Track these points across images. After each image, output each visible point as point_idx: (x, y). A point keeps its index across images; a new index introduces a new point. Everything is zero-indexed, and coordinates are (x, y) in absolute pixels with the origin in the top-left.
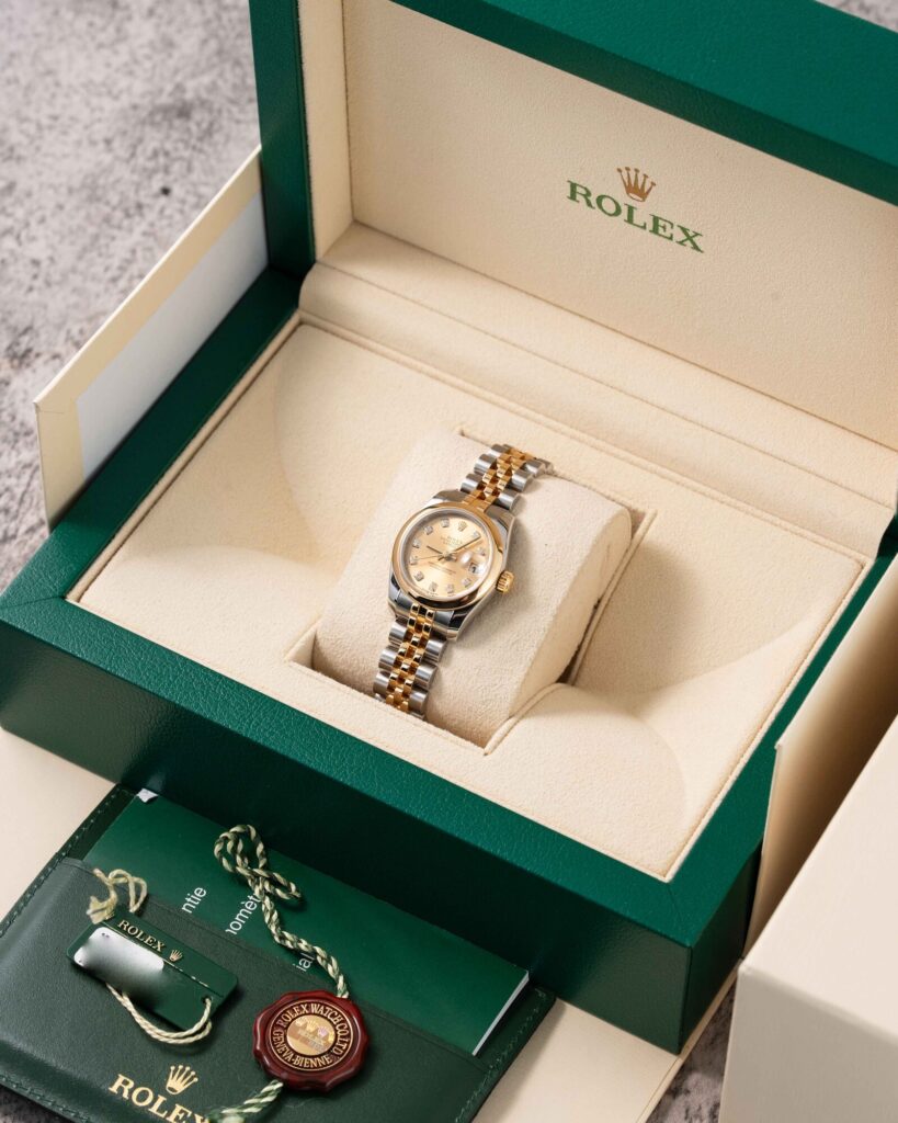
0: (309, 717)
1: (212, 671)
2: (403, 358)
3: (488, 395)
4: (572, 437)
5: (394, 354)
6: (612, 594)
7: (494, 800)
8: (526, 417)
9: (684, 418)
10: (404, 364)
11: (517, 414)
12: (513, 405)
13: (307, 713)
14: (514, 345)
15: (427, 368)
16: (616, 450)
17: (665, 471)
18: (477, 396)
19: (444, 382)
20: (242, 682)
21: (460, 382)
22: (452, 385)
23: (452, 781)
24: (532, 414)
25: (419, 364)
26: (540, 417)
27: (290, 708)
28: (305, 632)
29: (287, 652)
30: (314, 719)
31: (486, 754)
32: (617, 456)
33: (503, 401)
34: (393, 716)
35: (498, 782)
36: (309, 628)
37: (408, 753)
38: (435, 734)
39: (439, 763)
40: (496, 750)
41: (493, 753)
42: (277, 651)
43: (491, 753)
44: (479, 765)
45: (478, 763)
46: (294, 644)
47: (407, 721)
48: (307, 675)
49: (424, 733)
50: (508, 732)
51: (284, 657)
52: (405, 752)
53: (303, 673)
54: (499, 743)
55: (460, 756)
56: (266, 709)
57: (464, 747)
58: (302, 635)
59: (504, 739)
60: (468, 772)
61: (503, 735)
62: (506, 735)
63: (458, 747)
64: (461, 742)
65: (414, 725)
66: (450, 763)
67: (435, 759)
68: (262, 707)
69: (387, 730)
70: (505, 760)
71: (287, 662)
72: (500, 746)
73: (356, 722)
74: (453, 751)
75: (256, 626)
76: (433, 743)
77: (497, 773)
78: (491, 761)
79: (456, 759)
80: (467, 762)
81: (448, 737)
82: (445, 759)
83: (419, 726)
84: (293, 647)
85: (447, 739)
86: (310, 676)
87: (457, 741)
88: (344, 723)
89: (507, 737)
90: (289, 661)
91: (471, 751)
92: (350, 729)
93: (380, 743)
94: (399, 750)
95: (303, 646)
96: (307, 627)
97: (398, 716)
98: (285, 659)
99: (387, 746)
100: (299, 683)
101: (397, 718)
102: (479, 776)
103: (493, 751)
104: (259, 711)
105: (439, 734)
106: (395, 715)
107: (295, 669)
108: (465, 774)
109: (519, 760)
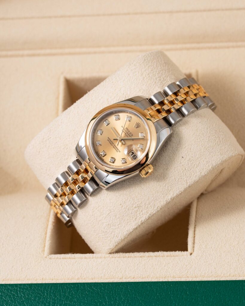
0: (81, 284)
1: (10, 285)
2: (10, 53)
3: (67, 51)
4: (127, 52)
7: (214, 279)
8: (95, 53)
9: (185, 11)
10: (12, 56)
11: (89, 53)
12: (84, 50)
13: (78, 282)
14: (70, 16)
15: (26, 52)
18: (62, 54)
19: (38, 55)
20: (30, 282)
21: (48, 51)
22: (45, 55)
25: (21, 52)
26: (103, 49)
27: (67, 284)
28: (46, 234)
29: (44, 251)
30: (84, 284)
31: (191, 254)
33: (77, 50)
34: (126, 258)
35: (208, 267)
36: (47, 230)
37: (148, 276)
38: (156, 257)
39: (169, 272)
40: (195, 249)
41: (195, 251)
42: (37, 253)
43: (194, 252)
44: (191, 262)
45: (190, 262)
46: (45, 244)
47: (135, 257)
48: (63, 258)
49: (150, 259)
50: (194, 234)
51: (44, 255)
52: (146, 276)
53: (60, 259)
54: (194, 243)
55: (177, 262)
56: (53, 292)
57: (177, 256)
58: (46, 237)
59: (195, 240)
60: (188, 270)
61: (193, 238)
62: (194, 237)
63: (173, 257)
64: (173, 254)
65: (141, 258)
66: (175, 270)
67: (165, 272)
68: (50, 291)
69: (128, 268)
70: (204, 252)
71: (47, 257)
72: (196, 245)
73: (108, 272)
74: (172, 262)
75: (17, 245)
76: (158, 262)
77: (204, 262)
78: (197, 256)
79: (177, 265)
80: (184, 264)
81: (164, 255)
82: (171, 269)
83: (144, 257)
84: (45, 246)
85: (165, 256)
86: (65, 258)
87: (171, 255)
88: (101, 277)
89: (196, 238)
90: (48, 255)
91: (182, 256)
92: (107, 279)
93: (128, 278)
94: (141, 277)
95: (51, 243)
96: (45, 230)
97: (128, 257)
98: (45, 256)
99: (133, 278)
100: (61, 266)
101: (129, 258)
102: (196, 269)
103: (194, 250)
104: (50, 295)
105: (158, 255)
106: (126, 257)
107: (54, 259)
108: (187, 272)
109: (211, 248)
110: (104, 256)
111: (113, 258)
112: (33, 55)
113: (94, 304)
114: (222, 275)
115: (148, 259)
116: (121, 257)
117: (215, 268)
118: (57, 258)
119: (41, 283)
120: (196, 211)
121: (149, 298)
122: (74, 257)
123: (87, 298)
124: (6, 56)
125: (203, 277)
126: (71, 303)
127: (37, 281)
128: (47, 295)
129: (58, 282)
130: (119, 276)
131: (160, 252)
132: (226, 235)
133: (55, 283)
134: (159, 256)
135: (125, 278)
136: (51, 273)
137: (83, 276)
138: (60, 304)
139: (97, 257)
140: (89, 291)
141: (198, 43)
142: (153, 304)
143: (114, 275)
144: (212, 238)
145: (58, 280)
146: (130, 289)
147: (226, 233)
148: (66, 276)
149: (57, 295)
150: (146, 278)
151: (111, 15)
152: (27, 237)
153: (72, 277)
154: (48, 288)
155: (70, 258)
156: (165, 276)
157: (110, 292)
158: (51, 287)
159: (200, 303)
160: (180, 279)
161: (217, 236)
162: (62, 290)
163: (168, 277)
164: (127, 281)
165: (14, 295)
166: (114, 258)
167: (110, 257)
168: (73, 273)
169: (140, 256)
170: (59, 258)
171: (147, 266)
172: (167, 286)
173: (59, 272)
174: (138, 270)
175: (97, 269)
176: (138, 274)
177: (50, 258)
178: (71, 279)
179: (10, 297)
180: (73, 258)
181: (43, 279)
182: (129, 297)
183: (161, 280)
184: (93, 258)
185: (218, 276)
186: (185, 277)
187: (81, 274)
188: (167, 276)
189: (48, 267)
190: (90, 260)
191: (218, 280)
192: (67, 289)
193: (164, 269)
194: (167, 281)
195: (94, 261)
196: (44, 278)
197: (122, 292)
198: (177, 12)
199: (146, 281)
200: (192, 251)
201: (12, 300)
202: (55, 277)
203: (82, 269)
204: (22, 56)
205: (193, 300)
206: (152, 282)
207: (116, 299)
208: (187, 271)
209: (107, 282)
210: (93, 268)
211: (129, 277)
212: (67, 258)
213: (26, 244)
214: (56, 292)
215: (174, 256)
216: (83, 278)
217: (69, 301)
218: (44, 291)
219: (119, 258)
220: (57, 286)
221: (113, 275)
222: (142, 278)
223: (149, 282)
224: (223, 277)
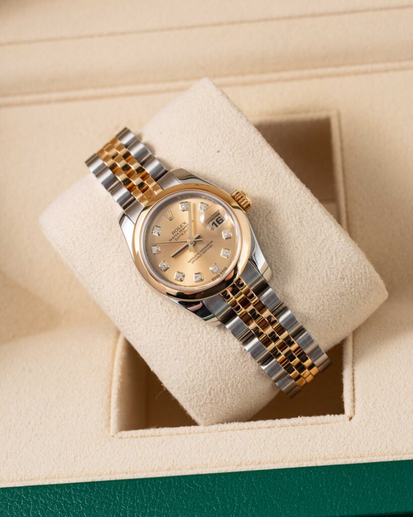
0: (174, 477)
1: (58, 486)
2: (28, 98)
3: (122, 89)
5: (18, 99)
6: (346, 206)
7: (391, 459)
9: (313, 15)
11: (158, 92)
12: (150, 87)
13: (169, 475)
14: (123, 33)
15: (55, 96)
16: (265, 77)
17: (320, 71)
18: (113, 96)
19: (75, 99)
20: (90, 480)
21: (91, 92)
22: (85, 99)
23: (341, 462)
24: (172, 85)
25: (46, 96)
27: (151, 479)
28: (110, 397)
29: (109, 425)
30: (179, 477)
31: (351, 419)
32: (269, 81)
33: (139, 88)
34: (244, 431)
35: (381, 439)
36: (110, 391)
37: (283, 459)
38: (293, 426)
39: (317, 451)
40: (357, 409)
41: (356, 413)
42: (98, 430)
43: (354, 414)
44: (352, 432)
45: (350, 432)
46: (109, 414)
47: (260, 428)
48: (141, 437)
49: (283, 431)
50: (354, 385)
51: (109, 432)
52: (280, 459)
53: (137, 437)
54: (354, 401)
55: (329, 434)
56: (130, 493)
57: (327, 423)
58: (110, 402)
59: (356, 394)
60: (348, 445)
61: (352, 391)
62: (354, 390)
63: (321, 426)
64: (320, 420)
65: (269, 429)
66: (327, 447)
67: (311, 450)
68: (125, 493)
69: (249, 447)
70: (371, 414)
71: (115, 436)
72: (357, 403)
73: (217, 456)
74: (320, 433)
75: (64, 418)
76: (297, 436)
77: (374, 431)
78: (360, 422)
79: (329, 439)
80: (340, 436)
81: (306, 422)
82: (320, 445)
83: (274, 427)
84: (110, 418)
85: (308, 425)
86: (145, 437)
87: (317, 421)
88: (207, 464)
89: (356, 391)
90: (117, 433)
91: (337, 423)
92: (216, 467)
93: (251, 464)
94: (272, 462)
95: (119, 412)
96: (108, 391)
97: (248, 429)
98: (112, 434)
99: (259, 463)
100: (140, 449)
101: (249, 431)
102: (360, 444)
103: (354, 411)
104: (125, 499)
105: (297, 423)
106: (245, 429)
107: (127, 438)
108: (347, 449)
109: (383, 406)
110: (209, 429)
111: (222, 431)
112: (67, 100)
113: (199, 510)
114: (404, 451)
115: (282, 431)
116: (237, 430)
117: (392, 440)
118: (132, 437)
119: (108, 479)
120: (353, 346)
121: (287, 496)
122: (159, 433)
123: (185, 501)
124: (23, 104)
125: (374, 456)
126: (161, 511)
127: (102, 477)
128: (120, 500)
129: (136, 477)
130: (235, 462)
131: (299, 417)
132: (405, 385)
133: (132, 478)
134: (298, 425)
135: (246, 465)
136: (123, 462)
137: (177, 465)
138: (142, 513)
139: (196, 432)
140: (189, 489)
141: (337, 66)
142: (296, 506)
143: (227, 460)
144: (383, 390)
145: (135, 473)
146: (256, 483)
147: (405, 380)
148: (148, 466)
149: (137, 498)
150: (280, 462)
151: (192, 27)
152: (79, 405)
153: (158, 467)
154: (121, 487)
155: (152, 436)
156: (311, 456)
157: (223, 489)
158: (126, 486)
159: (372, 500)
160: (335, 461)
161: (391, 386)
162: (145, 491)
163: (316, 458)
164: (250, 470)
165: (65, 502)
166: (224, 432)
167: (217, 429)
168: (159, 460)
169: (267, 426)
170: (135, 436)
171: (280, 443)
172: (315, 475)
173: (136, 460)
174: (266, 449)
175: (199, 451)
176: (266, 457)
177: (121, 438)
178: (157, 471)
179: (60, 506)
180: (158, 436)
181: (110, 472)
182: (254, 496)
183: (305, 465)
184: (190, 433)
185: (397, 453)
186: (343, 458)
187: (173, 461)
188: (314, 457)
189: (118, 453)
190: (186, 438)
191: (399, 459)
192: (153, 487)
193: (309, 446)
194: (315, 465)
195: (192, 438)
196: (112, 473)
197: (242, 488)
198: (300, 17)
199: (280, 468)
200: (352, 414)
201: (63, 512)
202: (130, 468)
203: (175, 453)
204: (49, 102)
205: (360, 496)
206: (291, 469)
207: (234, 500)
208: (345, 448)
209: (217, 472)
210: (191, 449)
211: (252, 462)
212: (148, 436)
213: (78, 416)
214: (134, 493)
215: (323, 424)
216: (177, 467)
217: (157, 508)
218: (114, 492)
219: (234, 430)
220: (136, 485)
221: (225, 460)
222: (274, 463)
223: (286, 469)
224: (405, 454)
